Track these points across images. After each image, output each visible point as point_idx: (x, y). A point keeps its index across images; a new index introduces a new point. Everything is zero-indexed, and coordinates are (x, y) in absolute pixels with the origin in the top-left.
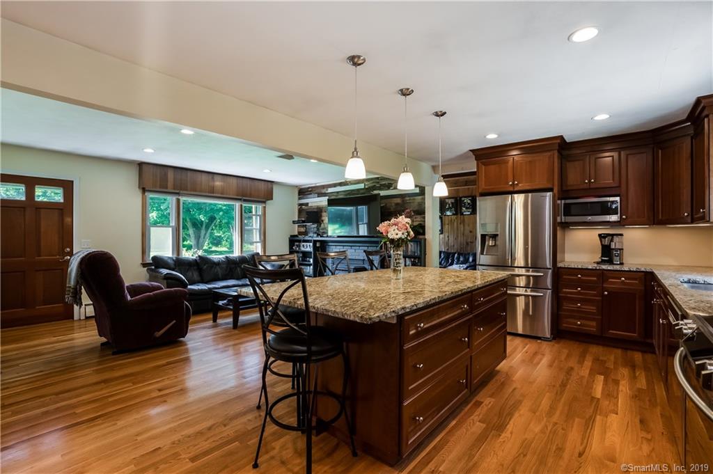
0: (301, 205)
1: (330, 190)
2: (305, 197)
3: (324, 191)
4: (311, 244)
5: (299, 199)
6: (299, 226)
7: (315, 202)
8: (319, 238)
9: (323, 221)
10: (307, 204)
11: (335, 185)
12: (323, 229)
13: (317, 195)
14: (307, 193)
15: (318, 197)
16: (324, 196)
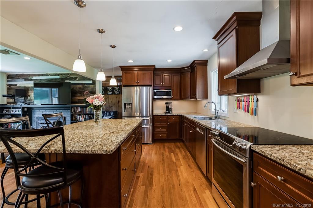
0: (8, 85)
1: (35, 78)
2: (13, 80)
3: (30, 78)
4: (20, 110)
5: (8, 81)
6: (8, 98)
7: (21, 84)
8: (26, 106)
9: (29, 95)
10: (16, 85)
11: (39, 75)
12: (29, 100)
13: (24, 79)
14: (15, 78)
15: (25, 81)
16: (31, 81)
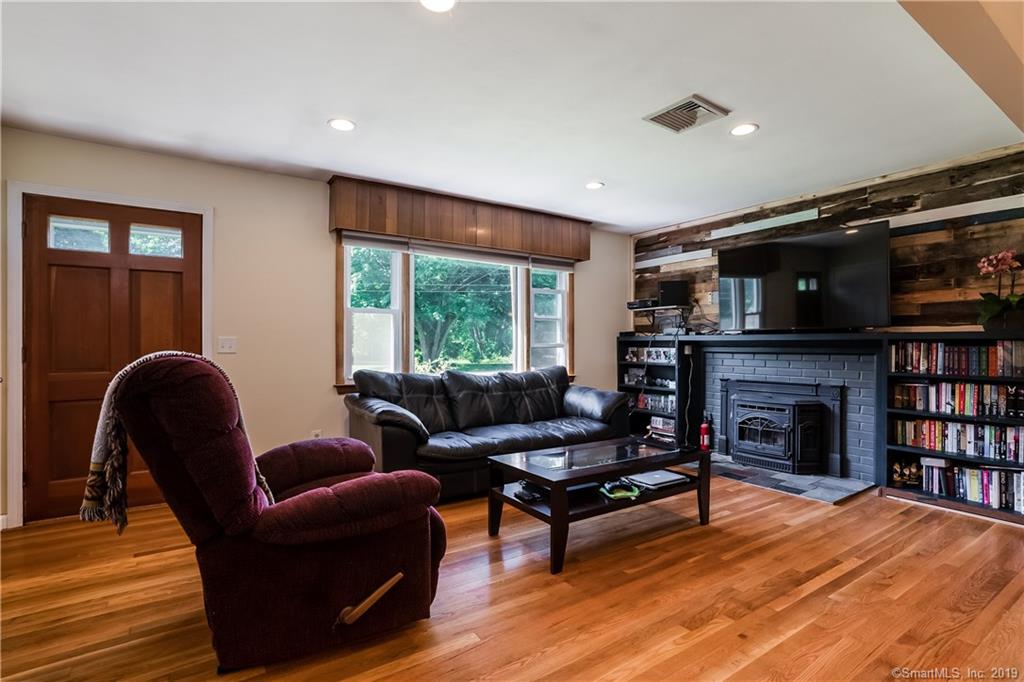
0: (641, 271)
1: (716, 234)
2: (650, 254)
3: (702, 237)
4: (673, 351)
5: (637, 260)
6: (636, 314)
7: (672, 262)
8: (692, 337)
9: (697, 301)
10: (657, 269)
11: (729, 222)
12: (698, 318)
13: (681, 247)
14: (655, 247)
15: (684, 252)
16: (701, 248)
